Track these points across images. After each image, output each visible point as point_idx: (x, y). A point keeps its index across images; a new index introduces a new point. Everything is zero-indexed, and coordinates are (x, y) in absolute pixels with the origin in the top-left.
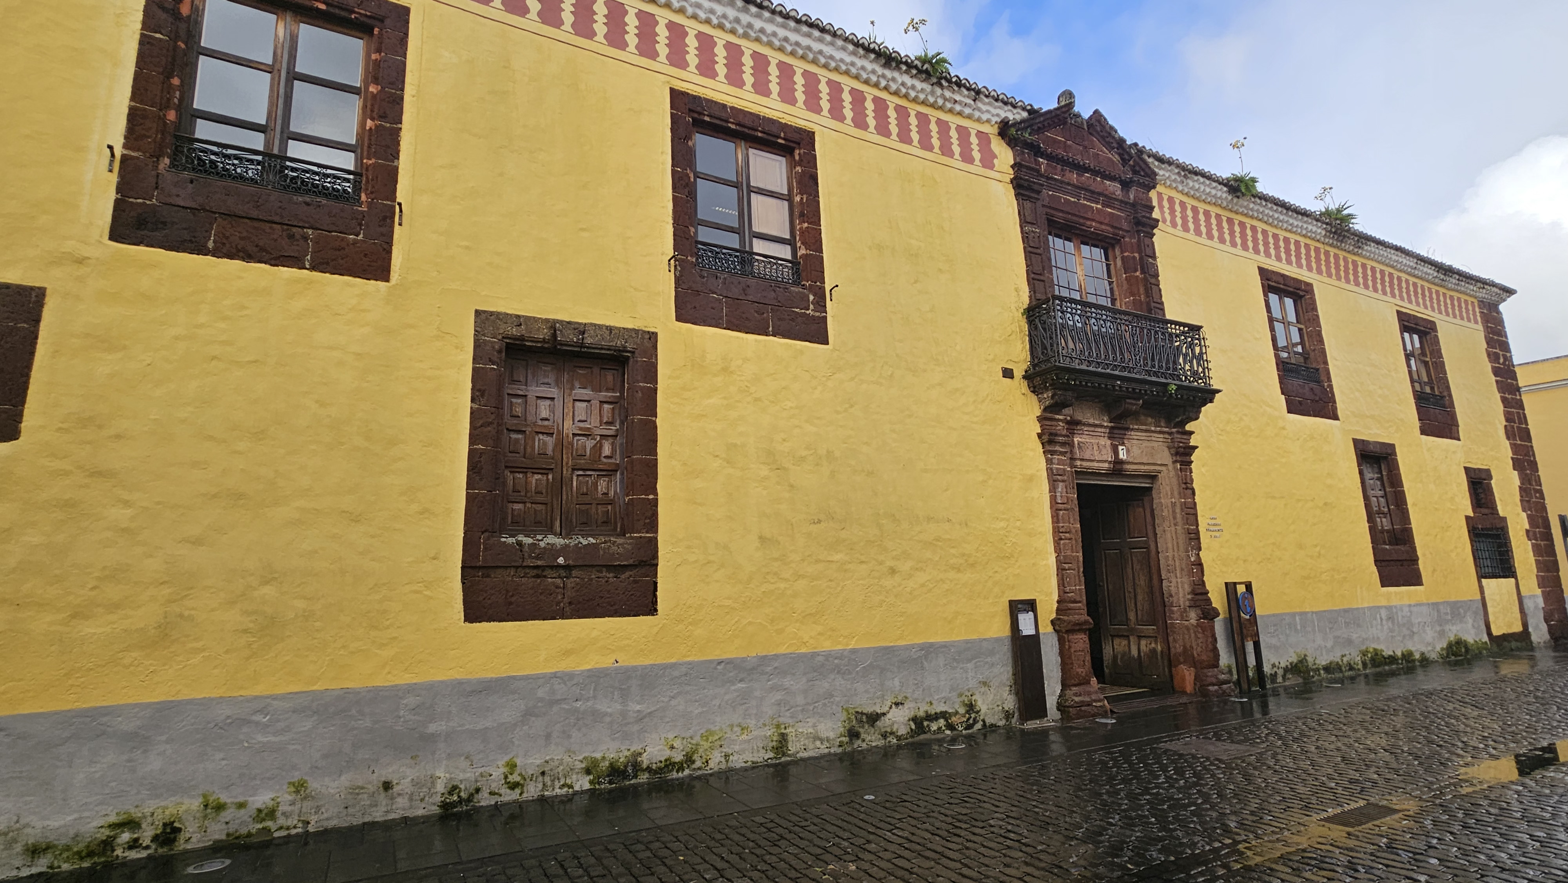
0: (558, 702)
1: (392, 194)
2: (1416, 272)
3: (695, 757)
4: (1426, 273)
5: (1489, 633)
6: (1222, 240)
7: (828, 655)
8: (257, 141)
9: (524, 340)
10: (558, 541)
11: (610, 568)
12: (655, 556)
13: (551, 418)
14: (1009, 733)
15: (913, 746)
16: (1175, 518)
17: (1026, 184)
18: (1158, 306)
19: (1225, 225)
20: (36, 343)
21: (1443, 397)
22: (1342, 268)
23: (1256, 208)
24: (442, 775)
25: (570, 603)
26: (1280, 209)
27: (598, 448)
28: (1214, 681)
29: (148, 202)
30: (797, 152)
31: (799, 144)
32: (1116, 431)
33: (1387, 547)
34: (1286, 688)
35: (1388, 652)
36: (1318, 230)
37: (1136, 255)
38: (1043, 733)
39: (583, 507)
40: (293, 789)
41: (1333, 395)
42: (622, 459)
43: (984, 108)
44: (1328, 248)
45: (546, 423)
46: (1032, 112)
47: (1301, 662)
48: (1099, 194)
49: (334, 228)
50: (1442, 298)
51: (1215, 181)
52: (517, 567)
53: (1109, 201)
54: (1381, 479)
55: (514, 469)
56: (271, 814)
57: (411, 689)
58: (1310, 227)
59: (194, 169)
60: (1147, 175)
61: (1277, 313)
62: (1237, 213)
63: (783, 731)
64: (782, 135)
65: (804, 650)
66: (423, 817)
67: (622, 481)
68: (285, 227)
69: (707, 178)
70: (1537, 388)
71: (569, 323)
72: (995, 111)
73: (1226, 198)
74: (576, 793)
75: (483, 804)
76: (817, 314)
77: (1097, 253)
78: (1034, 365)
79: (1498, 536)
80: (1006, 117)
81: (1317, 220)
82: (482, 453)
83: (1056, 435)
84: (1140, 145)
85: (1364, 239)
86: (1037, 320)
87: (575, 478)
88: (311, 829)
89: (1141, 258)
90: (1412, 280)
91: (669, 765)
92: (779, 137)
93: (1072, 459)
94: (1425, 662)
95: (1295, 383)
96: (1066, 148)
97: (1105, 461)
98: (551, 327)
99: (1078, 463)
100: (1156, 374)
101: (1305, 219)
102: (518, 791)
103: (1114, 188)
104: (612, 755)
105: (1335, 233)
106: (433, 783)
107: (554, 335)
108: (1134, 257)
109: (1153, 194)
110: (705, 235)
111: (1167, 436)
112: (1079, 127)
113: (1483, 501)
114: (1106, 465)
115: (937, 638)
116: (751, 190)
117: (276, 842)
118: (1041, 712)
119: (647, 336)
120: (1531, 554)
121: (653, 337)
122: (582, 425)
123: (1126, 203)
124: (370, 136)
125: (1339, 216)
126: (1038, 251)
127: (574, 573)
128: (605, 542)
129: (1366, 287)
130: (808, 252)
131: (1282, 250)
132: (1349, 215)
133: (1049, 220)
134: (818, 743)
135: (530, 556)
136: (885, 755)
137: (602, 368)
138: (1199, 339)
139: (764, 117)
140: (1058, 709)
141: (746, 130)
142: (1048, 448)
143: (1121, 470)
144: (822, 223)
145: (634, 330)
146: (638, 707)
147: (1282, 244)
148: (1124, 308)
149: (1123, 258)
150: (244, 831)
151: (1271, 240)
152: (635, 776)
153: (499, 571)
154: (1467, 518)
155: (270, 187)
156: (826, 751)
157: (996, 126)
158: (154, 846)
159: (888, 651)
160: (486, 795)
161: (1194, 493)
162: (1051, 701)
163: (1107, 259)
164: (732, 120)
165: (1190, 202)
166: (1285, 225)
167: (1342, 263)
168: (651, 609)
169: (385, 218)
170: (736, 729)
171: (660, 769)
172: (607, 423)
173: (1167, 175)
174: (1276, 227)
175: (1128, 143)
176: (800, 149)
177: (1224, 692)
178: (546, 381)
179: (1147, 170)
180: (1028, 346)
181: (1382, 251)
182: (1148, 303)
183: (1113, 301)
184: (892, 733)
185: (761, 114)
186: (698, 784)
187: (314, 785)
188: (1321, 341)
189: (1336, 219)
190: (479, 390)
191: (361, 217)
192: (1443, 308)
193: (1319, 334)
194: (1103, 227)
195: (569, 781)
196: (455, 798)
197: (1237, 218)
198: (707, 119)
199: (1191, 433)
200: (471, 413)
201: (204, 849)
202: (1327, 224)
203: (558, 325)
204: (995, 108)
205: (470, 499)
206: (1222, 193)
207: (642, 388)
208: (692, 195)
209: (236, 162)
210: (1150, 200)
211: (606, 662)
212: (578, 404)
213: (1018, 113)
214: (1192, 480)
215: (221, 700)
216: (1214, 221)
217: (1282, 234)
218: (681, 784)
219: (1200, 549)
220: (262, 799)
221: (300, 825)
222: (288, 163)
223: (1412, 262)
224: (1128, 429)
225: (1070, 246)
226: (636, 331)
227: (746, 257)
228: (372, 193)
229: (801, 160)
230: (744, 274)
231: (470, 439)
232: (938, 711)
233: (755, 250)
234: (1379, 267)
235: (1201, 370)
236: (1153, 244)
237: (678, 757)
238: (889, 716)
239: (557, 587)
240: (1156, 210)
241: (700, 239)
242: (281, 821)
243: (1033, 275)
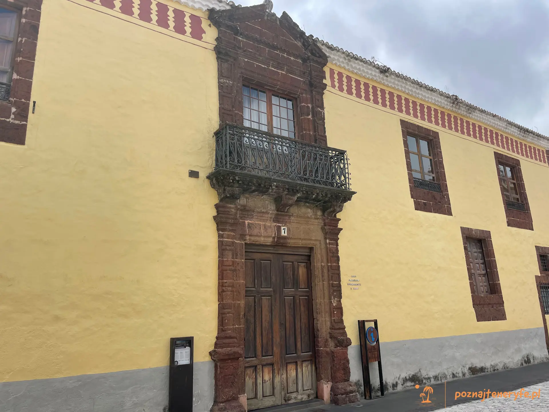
2: (507, 131)
4: (513, 132)
6: (376, 102)
17: (225, 52)
18: (322, 138)
19: (379, 93)
21: (523, 204)
30: (25, 9)
32: (280, 216)
33: (482, 295)
36: (442, 100)
37: (310, 105)
41: (449, 200)
44: (450, 112)
54: (482, 253)
58: (437, 99)
60: (320, 57)
61: (412, 148)
62: (387, 86)
73: (379, 76)
76: (18, 122)
78: (215, 170)
83: (230, 218)
84: (315, 37)
85: (472, 108)
86: (220, 140)
89: (313, 107)
90: (505, 135)
93: (242, 235)
95: (422, 192)
96: (262, 33)
97: (271, 238)
99: (248, 237)
101: (433, 93)
105: (453, 103)
108: (308, 107)
109: (326, 69)
111: (321, 221)
126: (230, 95)
129: (474, 136)
130: (22, 77)
131: (418, 111)
133: (244, 77)
138: (344, 159)
142: (220, 227)
143: (281, 242)
149: (301, 107)
151: (411, 105)
154: (537, 278)
157: (206, 12)
161: (339, 260)
163: (293, 107)
165: (354, 77)
166: (420, 96)
167: (459, 122)
173: (336, 58)
174: (414, 97)
176: (27, 7)
179: (321, 53)
182: (315, 136)
183: (294, 133)
192: (524, 152)
193: (441, 163)
199: (340, 220)
206: (375, 73)
210: (323, 72)
213: (224, 6)
214: (337, 250)
216: (371, 90)
217: (419, 102)
219: (341, 297)
229: (26, 14)
234: (483, 126)
235: (344, 179)
236: (322, 100)
240: (328, 79)
243: (223, 111)
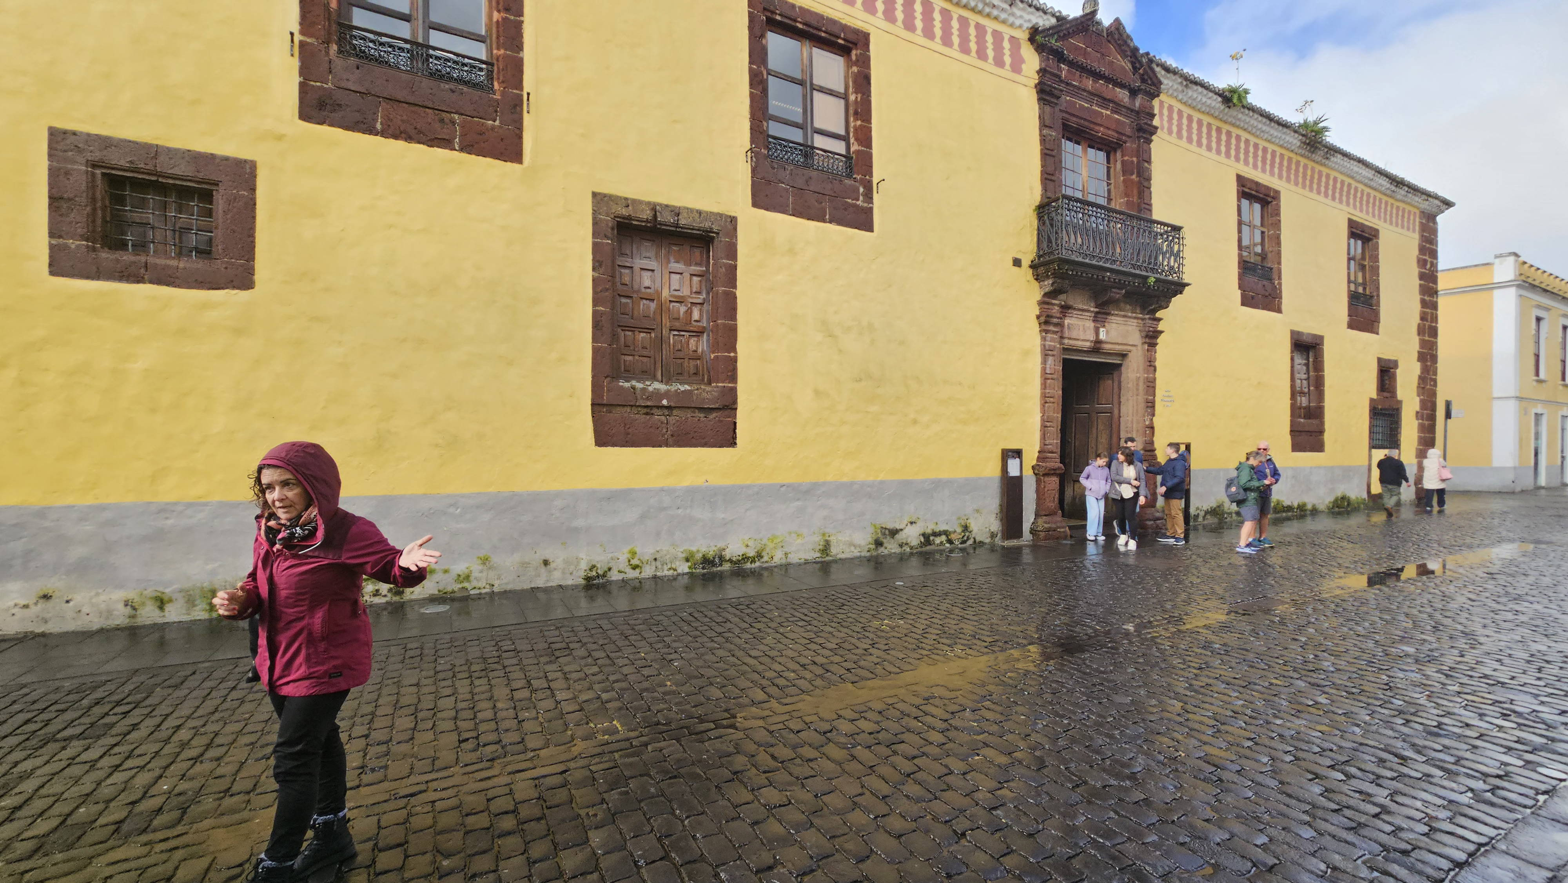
0: (665, 509)
1: (519, 85)
2: (1372, 183)
3: (764, 554)
4: (1381, 185)
5: (1369, 492)
6: (1209, 148)
7: (863, 484)
8: (403, 30)
9: (631, 219)
10: (663, 387)
11: (701, 409)
12: (735, 402)
13: (652, 287)
14: (993, 549)
15: (921, 554)
16: (1137, 390)
17: (1048, 89)
18: (1147, 207)
19: (1214, 133)
20: (255, 208)
21: (1372, 297)
22: (1308, 177)
23: (1244, 118)
24: (584, 557)
25: (672, 435)
26: (1264, 120)
27: (689, 312)
28: (1151, 517)
29: (325, 86)
30: (854, 52)
31: (856, 44)
32: (1099, 316)
33: (1302, 420)
34: (1204, 527)
35: (1287, 503)
36: (1294, 140)
37: (1135, 159)
38: (1018, 550)
39: (679, 361)
40: (480, 562)
41: (1281, 292)
42: (708, 323)
43: (1018, 13)
44: (1300, 158)
45: (648, 290)
46: (1060, 19)
47: (1219, 507)
48: (1110, 101)
49: (475, 114)
50: (1389, 208)
51: (1211, 91)
52: (632, 406)
53: (1117, 107)
54: (1307, 365)
55: (625, 328)
56: (467, 578)
57: (558, 494)
58: (1288, 138)
59: (357, 55)
60: (1153, 83)
61: (1245, 218)
62: (1226, 122)
63: (827, 538)
64: (842, 36)
65: (845, 479)
66: (572, 585)
67: (708, 341)
68: (437, 112)
69: (778, 75)
70: (1452, 292)
71: (667, 206)
72: (1027, 17)
73: (1219, 108)
74: (679, 575)
75: (614, 578)
76: (865, 205)
77: (1101, 156)
78: (1039, 257)
79: (1391, 415)
80: (1037, 23)
81: (1295, 132)
82: (602, 314)
83: (1052, 317)
84: (1152, 55)
85: (1334, 150)
86: (1046, 217)
87: (671, 337)
88: (496, 589)
89: (1138, 162)
90: (1367, 190)
91: (745, 558)
92: (839, 37)
93: (1062, 337)
94: (1315, 512)
95: (1251, 279)
96: (1085, 54)
97: (1088, 341)
98: (652, 209)
99: (1066, 341)
100: (1139, 267)
101: (1285, 130)
102: (638, 571)
103: (1123, 95)
104: (704, 549)
105: (1308, 144)
106: (578, 563)
107: (655, 216)
108: (1132, 162)
109: (1156, 102)
110: (775, 129)
111: (1140, 321)
112: (1099, 34)
113: (1387, 386)
114: (1088, 344)
115: (944, 475)
116: (813, 88)
117: (472, 597)
118: (1018, 534)
119: (729, 220)
120: (1416, 430)
121: (733, 220)
122: (676, 293)
123: (1132, 111)
124: (498, 27)
125: (1315, 129)
126: (1054, 153)
127: (675, 412)
128: (697, 389)
129: (1326, 196)
130: (860, 148)
131: (1260, 158)
132: (1325, 128)
133: (1064, 124)
134: (852, 548)
135: (642, 398)
136: (901, 559)
137: (691, 246)
138: (1178, 238)
139: (827, 17)
140: (1031, 533)
141: (811, 30)
142: (1044, 327)
143: (1099, 349)
144: (874, 121)
145: (719, 213)
146: (723, 516)
147: (1260, 153)
148: (1118, 208)
149: (1123, 162)
150: (449, 589)
151: (1251, 149)
152: (721, 565)
153: (618, 409)
154: (1372, 400)
155: (420, 74)
156: (858, 554)
157: (1027, 32)
158: (389, 595)
159: (907, 484)
160: (616, 573)
161: (1155, 370)
162: (1026, 526)
163: (1108, 162)
164: (799, 20)
165: (1186, 111)
166: (1266, 136)
167: (1309, 172)
168: (732, 443)
169: (515, 106)
170: (793, 535)
171: (739, 561)
172: (696, 293)
173: (1171, 84)
174: (1257, 136)
175: (1141, 52)
176: (857, 49)
177: (1157, 526)
178: (648, 255)
179: (1154, 79)
180: (1035, 239)
181: (1346, 163)
182: (1139, 205)
183: (1110, 200)
184: (907, 544)
185: (825, 14)
186: (766, 574)
187: (496, 559)
188: (1279, 244)
189: (1312, 131)
190: (598, 261)
191: (495, 104)
192: (1388, 217)
193: (1278, 237)
194: (1110, 132)
195: (674, 566)
196: (594, 573)
197: (1225, 128)
198: (778, 18)
199: (1160, 320)
200: (593, 280)
201: (424, 599)
202: (1303, 135)
203: (658, 207)
204: (1029, 13)
205: (595, 351)
206: (1216, 102)
207: (725, 264)
208: (765, 91)
209: (390, 49)
210: (1152, 108)
211: (699, 481)
212: (673, 275)
213: (1048, 19)
214: (1155, 359)
215: (425, 496)
216: (1204, 129)
217: (1262, 144)
218: (753, 572)
219: (1153, 415)
220: (460, 568)
221: (488, 586)
222: (431, 52)
223: (1369, 173)
224: (1109, 314)
225: (1079, 149)
226: (721, 215)
227: (808, 150)
228: (503, 82)
229: (857, 60)
230: (806, 166)
231: (593, 301)
232: (942, 529)
233: (816, 145)
234: (1340, 177)
235: (1176, 265)
236: (1150, 149)
237: (751, 553)
238: (905, 531)
239: (662, 423)
240: (1157, 118)
241: (771, 133)
242: (475, 583)
243: (1046, 176)
